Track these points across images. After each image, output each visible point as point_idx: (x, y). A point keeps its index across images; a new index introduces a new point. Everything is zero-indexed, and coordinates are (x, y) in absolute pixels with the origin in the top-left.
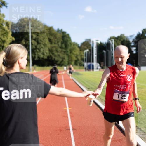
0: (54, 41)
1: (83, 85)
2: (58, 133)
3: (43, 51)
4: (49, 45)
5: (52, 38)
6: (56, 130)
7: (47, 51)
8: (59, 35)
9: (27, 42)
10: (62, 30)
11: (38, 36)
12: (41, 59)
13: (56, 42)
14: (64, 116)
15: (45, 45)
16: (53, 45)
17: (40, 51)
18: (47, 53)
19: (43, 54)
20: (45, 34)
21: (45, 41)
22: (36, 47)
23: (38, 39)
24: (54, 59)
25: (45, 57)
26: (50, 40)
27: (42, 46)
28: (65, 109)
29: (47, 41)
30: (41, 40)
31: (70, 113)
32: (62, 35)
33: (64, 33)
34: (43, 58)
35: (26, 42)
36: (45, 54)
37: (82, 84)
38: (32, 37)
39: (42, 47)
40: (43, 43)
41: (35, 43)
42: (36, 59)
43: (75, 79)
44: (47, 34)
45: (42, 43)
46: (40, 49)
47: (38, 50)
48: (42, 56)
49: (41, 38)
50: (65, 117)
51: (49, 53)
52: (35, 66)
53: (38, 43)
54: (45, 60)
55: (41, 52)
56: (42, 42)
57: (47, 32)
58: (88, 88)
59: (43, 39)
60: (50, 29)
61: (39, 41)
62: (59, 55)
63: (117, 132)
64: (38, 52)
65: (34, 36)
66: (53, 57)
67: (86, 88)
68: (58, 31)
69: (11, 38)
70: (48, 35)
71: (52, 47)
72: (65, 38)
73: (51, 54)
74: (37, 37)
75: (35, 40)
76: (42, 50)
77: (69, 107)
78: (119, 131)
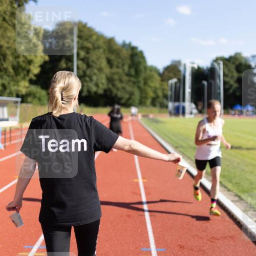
0: (115, 63)
1: (167, 141)
2: (125, 221)
3: (97, 79)
4: (107, 70)
5: (113, 57)
6: (122, 216)
7: (104, 81)
8: (125, 53)
9: (70, 64)
10: (130, 44)
11: (88, 53)
12: (93, 94)
13: (120, 65)
14: (135, 193)
15: (100, 70)
16: (115, 70)
17: (91, 80)
18: (103, 84)
19: (97, 85)
20: (101, 50)
21: (101, 63)
22: (84, 72)
23: (88, 58)
24: (116, 96)
25: (101, 91)
26: (109, 62)
27: (96, 71)
28: (136, 180)
29: (104, 63)
30: (93, 62)
31: (145, 188)
32: (130, 52)
33: (134, 49)
34: (96, 93)
35: (67, 64)
36: (101, 86)
37: (164, 139)
38: (78, 54)
39: (95, 74)
40: (98, 67)
41: (83, 66)
42: (84, 94)
43: (153, 130)
44: (104, 51)
45: (94, 65)
46: (92, 76)
47: (87, 79)
48: (94, 89)
49: (93, 56)
50: (137, 194)
51: (108, 84)
52: (82, 105)
53: (88, 66)
54: (101, 96)
55: (94, 82)
56: (95, 63)
57: (105, 47)
58: (176, 145)
59: (98, 59)
60: (110, 42)
61: (91, 64)
62: (124, 88)
63: (227, 224)
64: (87, 82)
65: (82, 54)
66: (114, 91)
67: (172, 145)
68: (124, 45)
69: (42, 57)
70: (107, 52)
71: (113, 74)
72: (135, 57)
73: (110, 86)
74: (87, 56)
75: (83, 60)
76: (94, 78)
77: (143, 178)
78: (231, 221)
